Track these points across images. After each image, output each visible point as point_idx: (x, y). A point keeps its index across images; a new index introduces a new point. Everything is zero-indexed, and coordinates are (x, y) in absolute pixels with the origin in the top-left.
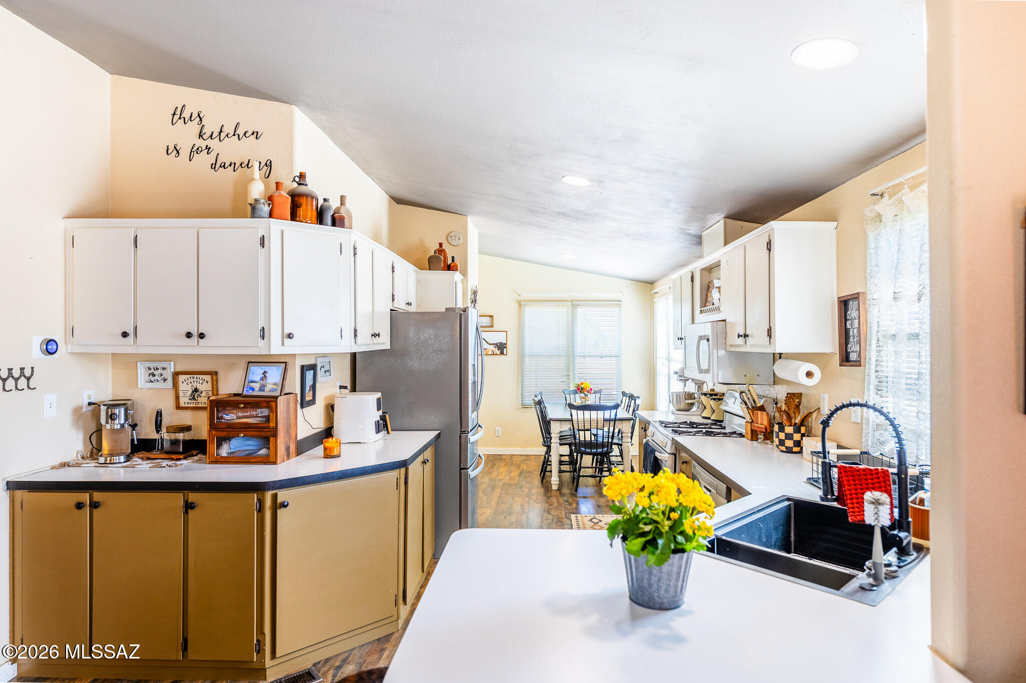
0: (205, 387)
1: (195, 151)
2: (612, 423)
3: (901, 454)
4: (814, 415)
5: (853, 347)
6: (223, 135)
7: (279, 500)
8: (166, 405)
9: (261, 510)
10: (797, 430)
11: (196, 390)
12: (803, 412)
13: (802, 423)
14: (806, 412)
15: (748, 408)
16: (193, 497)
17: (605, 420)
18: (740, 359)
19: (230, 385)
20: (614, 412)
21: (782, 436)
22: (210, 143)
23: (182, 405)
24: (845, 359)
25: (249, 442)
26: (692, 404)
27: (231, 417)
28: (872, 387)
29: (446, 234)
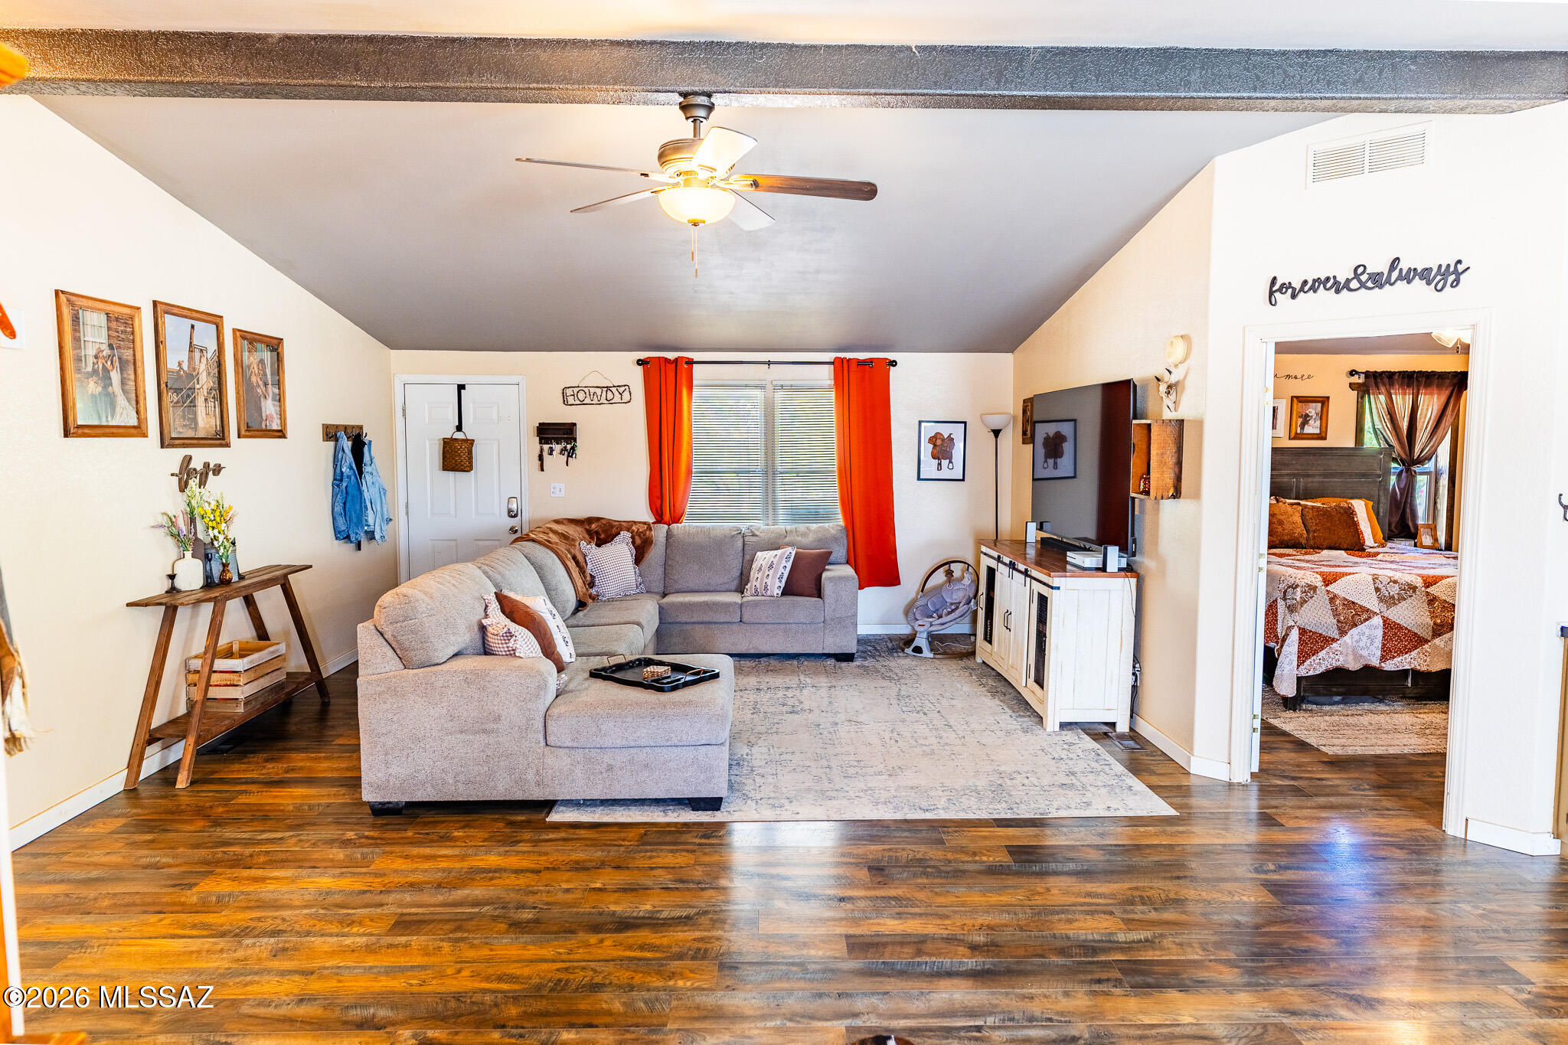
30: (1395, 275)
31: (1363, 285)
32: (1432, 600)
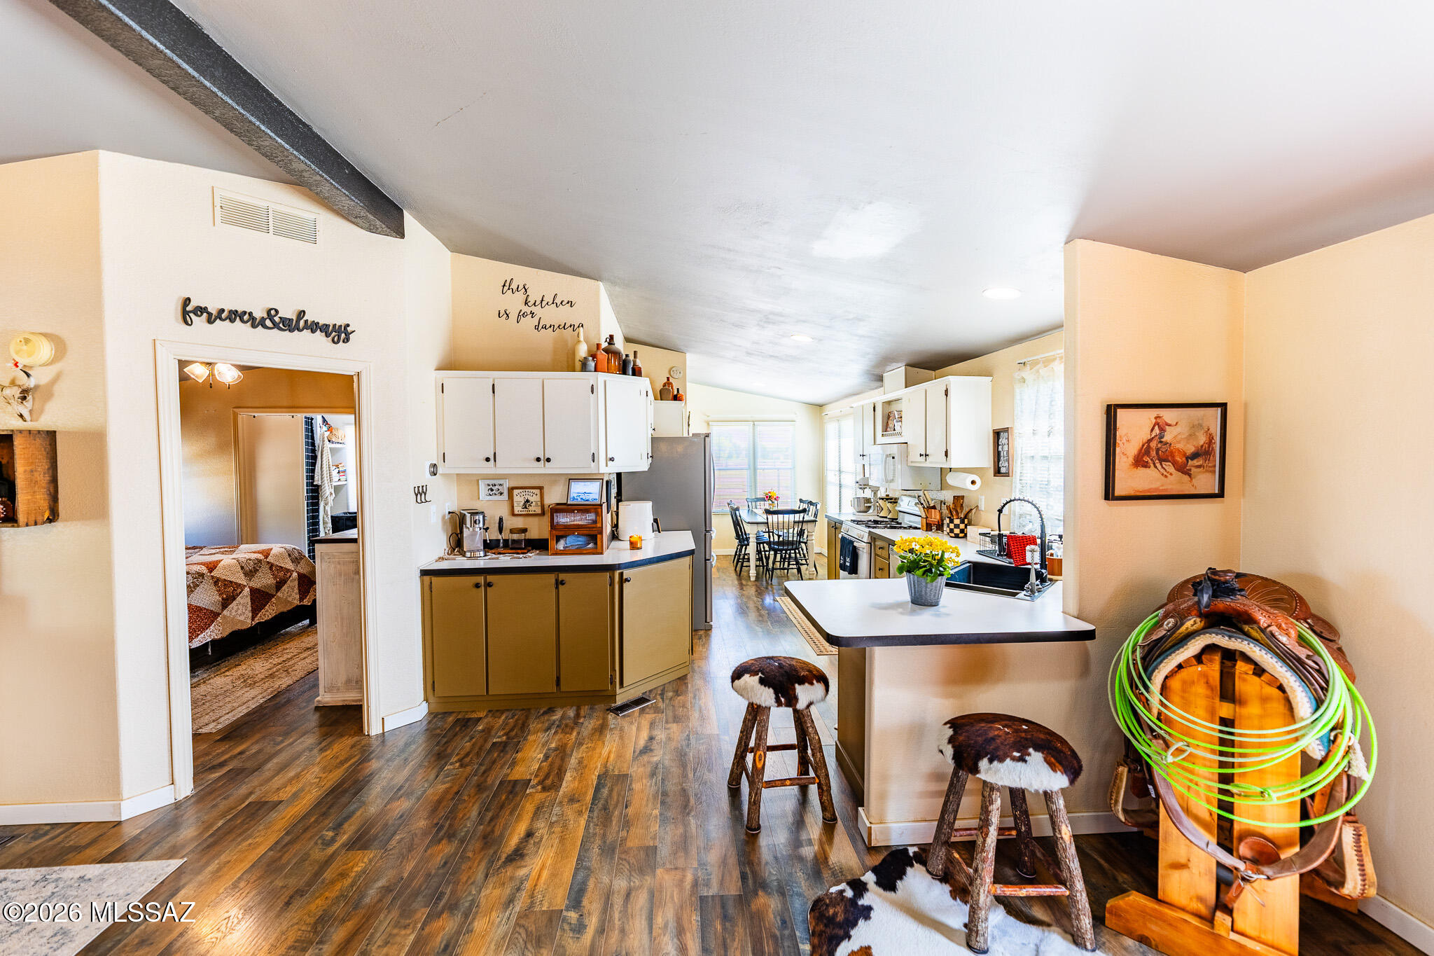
0: (534, 498)
1: (522, 315)
2: (800, 524)
3: (1043, 527)
4: (974, 511)
5: (1003, 463)
6: (544, 303)
7: (625, 577)
8: (503, 511)
9: (612, 584)
10: (962, 522)
11: (528, 501)
12: (966, 509)
13: (965, 517)
14: (967, 510)
15: (924, 507)
16: (562, 576)
17: (795, 522)
18: (918, 471)
19: (554, 496)
20: (802, 515)
21: (952, 526)
22: (534, 309)
23: (516, 512)
24: (998, 472)
25: (579, 539)
26: (870, 507)
27: (563, 519)
28: (1017, 490)
29: (669, 367)
30: (302, 323)
31: (275, 325)
32: (216, 581)
